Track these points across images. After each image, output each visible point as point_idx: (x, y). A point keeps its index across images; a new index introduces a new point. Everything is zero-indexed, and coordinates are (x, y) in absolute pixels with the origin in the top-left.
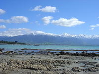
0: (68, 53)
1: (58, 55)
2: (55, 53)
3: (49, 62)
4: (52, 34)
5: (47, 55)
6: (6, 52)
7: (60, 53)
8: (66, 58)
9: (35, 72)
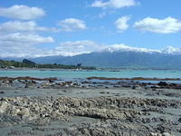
0: (174, 85)
1: (154, 88)
2: (149, 84)
3: (133, 102)
4: (143, 50)
5: (134, 88)
6: (59, 84)
7: (159, 84)
8: (169, 95)
9: (99, 123)
